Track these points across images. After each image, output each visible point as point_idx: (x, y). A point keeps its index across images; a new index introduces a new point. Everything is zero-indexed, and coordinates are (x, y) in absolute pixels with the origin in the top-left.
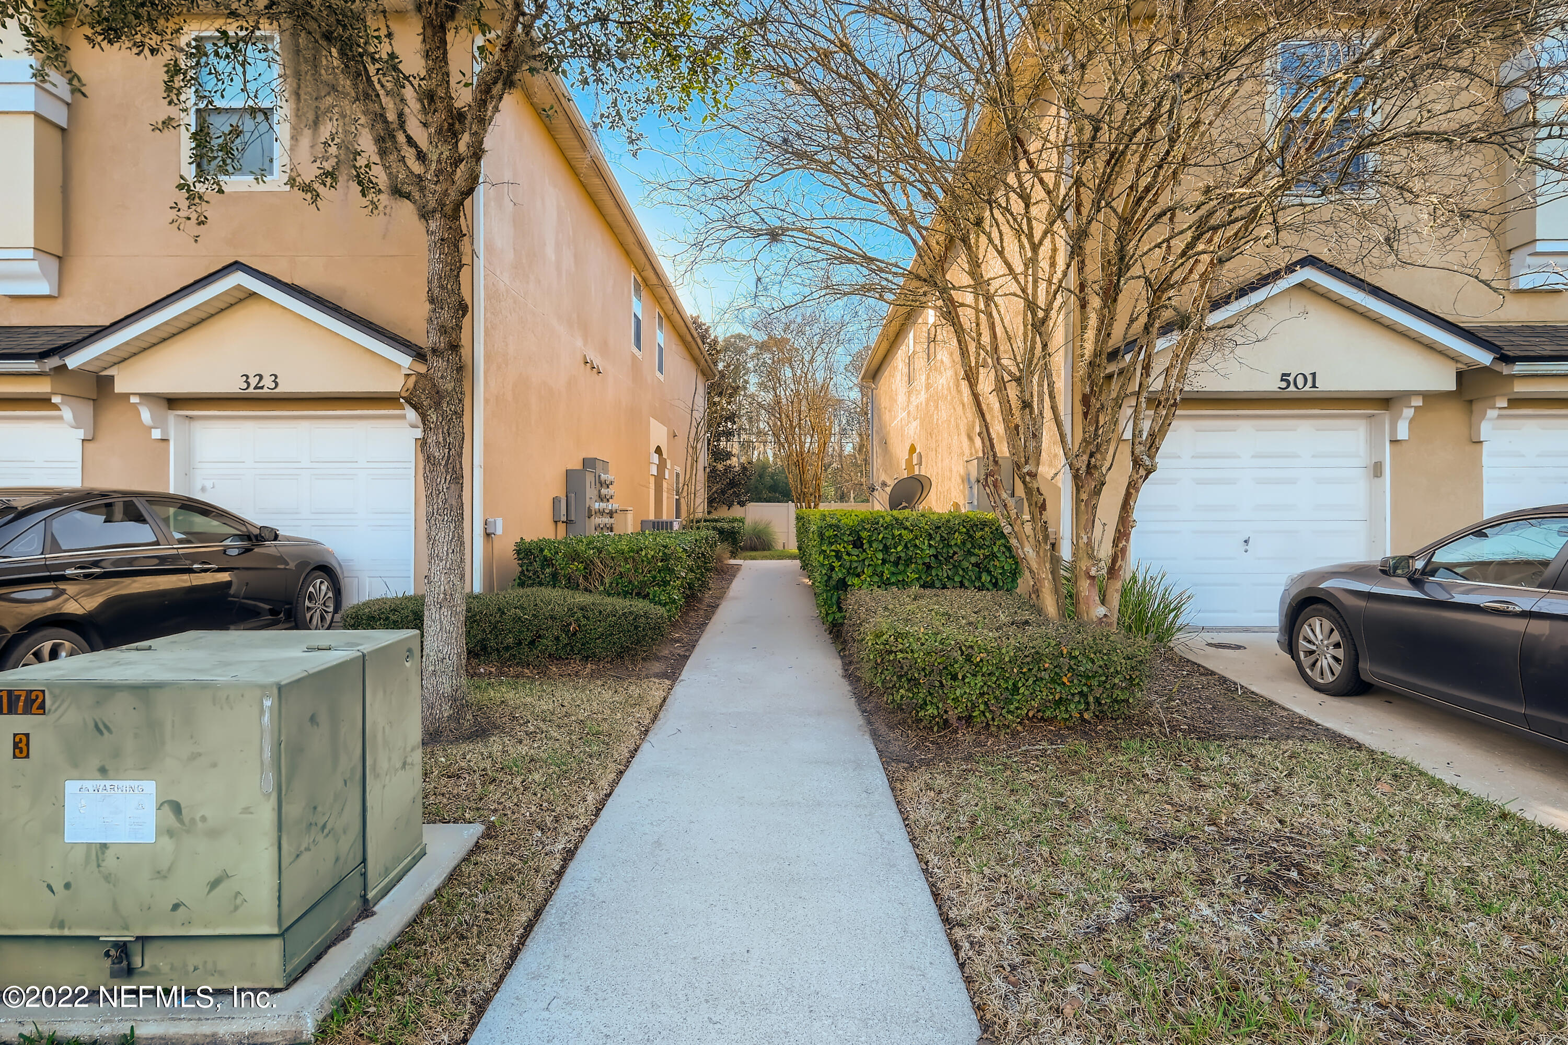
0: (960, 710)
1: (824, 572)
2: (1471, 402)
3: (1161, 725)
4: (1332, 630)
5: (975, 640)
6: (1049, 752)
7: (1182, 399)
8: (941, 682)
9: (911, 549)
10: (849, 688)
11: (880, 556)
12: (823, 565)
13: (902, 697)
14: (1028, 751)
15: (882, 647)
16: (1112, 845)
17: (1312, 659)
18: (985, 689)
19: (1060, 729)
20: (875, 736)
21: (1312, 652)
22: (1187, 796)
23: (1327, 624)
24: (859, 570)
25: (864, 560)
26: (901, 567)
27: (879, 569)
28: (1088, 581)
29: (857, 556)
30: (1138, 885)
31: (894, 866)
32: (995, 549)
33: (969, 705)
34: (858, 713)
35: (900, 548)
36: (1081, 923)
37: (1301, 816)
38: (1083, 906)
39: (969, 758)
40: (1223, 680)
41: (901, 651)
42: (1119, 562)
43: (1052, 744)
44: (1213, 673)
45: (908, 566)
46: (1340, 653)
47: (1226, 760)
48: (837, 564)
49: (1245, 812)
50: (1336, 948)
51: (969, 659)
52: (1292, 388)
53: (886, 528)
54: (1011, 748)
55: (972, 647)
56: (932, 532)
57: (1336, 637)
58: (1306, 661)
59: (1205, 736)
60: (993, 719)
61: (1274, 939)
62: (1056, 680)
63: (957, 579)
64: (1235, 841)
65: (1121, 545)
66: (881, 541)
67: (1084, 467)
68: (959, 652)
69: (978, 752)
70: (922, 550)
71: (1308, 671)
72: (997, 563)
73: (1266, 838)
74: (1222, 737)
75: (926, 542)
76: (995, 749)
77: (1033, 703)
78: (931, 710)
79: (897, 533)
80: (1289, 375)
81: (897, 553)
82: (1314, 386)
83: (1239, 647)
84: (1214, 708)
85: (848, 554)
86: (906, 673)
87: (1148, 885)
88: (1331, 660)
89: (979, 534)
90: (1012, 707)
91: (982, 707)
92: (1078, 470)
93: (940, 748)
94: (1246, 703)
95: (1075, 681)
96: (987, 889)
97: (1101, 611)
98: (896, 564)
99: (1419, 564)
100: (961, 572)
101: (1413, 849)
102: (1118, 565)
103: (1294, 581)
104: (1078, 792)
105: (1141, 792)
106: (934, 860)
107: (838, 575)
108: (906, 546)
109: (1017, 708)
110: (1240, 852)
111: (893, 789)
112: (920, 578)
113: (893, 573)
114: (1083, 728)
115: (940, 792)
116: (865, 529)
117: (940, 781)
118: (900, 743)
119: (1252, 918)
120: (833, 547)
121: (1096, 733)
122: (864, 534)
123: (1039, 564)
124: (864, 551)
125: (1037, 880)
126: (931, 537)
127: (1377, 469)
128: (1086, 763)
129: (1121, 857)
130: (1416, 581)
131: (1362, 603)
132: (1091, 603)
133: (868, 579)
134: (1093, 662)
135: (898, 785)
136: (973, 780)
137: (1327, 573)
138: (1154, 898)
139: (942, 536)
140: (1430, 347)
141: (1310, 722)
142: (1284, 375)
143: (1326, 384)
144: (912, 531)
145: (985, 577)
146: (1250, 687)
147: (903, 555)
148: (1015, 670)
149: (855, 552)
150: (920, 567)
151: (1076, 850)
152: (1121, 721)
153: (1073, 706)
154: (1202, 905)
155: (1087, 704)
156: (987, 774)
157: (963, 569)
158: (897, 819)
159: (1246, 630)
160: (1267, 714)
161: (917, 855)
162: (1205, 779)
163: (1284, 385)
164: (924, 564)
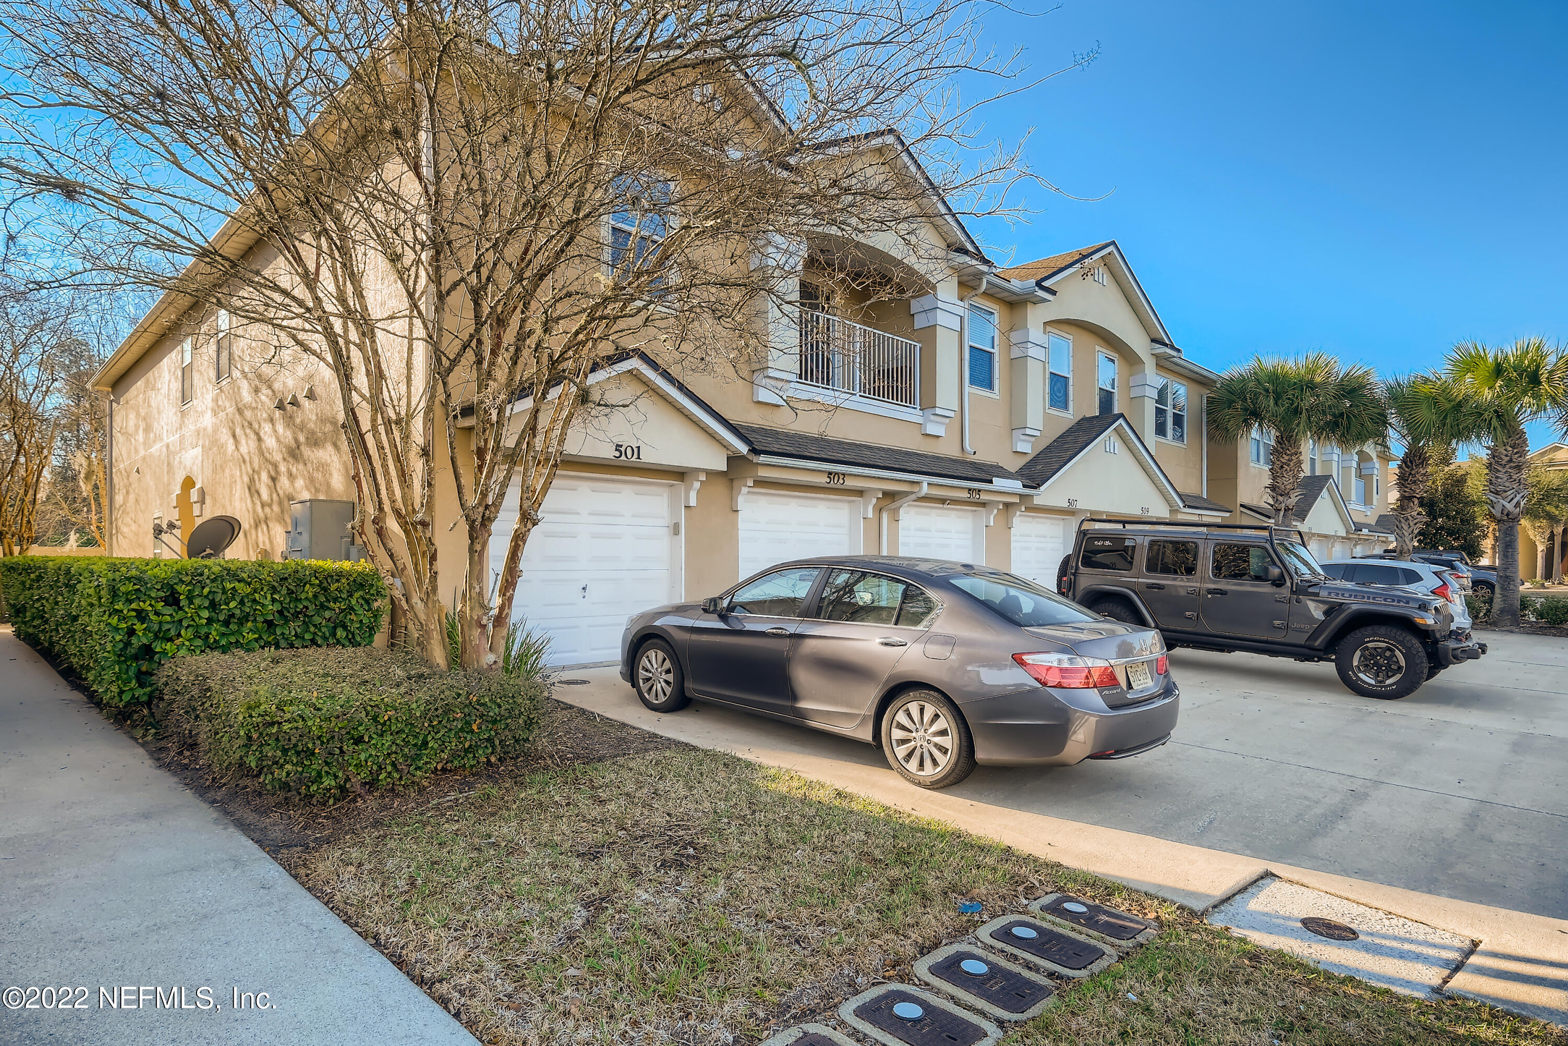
0: (363, 775)
1: (118, 638)
2: (732, 480)
3: (552, 757)
4: (664, 660)
5: (379, 698)
6: (461, 801)
7: (562, 461)
8: (341, 749)
9: (249, 604)
10: (175, 779)
11: (205, 614)
12: (117, 629)
13: (288, 774)
14: (439, 804)
15: (260, 719)
16: (554, 867)
17: (649, 684)
18: (394, 748)
19: (465, 777)
20: (243, 827)
21: (649, 679)
22: (596, 812)
23: (661, 654)
24: (173, 632)
25: (181, 621)
26: (233, 627)
27: (203, 631)
28: (479, 630)
29: (171, 615)
30: (587, 893)
31: (338, 951)
32: (354, 602)
33: (375, 768)
34: (205, 806)
35: (232, 605)
36: (554, 938)
37: (680, 806)
38: (552, 923)
39: (377, 824)
40: (582, 712)
41: (288, 721)
42: (506, 611)
43: (461, 793)
44: (571, 707)
45: (242, 624)
46: (670, 678)
47: (613, 776)
48: (138, 627)
49: (642, 814)
50: (734, 893)
51: (375, 719)
52: (623, 458)
53: (213, 581)
54: (419, 805)
55: (377, 706)
56: (276, 584)
57: (668, 664)
58: (644, 687)
59: (588, 761)
60: (401, 778)
61: (695, 901)
62: (467, 727)
63: (308, 636)
64: (642, 837)
65: (508, 594)
66: (206, 597)
67: (480, 519)
68: (364, 713)
69: (385, 816)
70: (263, 605)
71: (646, 694)
72: (353, 617)
73: (662, 830)
74: (600, 760)
75: (269, 596)
76: (403, 809)
77: (443, 754)
78: (327, 782)
79: (229, 586)
80: (621, 446)
81: (229, 610)
82: (639, 458)
83: (584, 682)
84: (584, 735)
85: (157, 613)
86: (295, 745)
87: (594, 890)
88: (663, 684)
89: (334, 587)
90: (421, 763)
91: (389, 768)
92: (474, 521)
93: (338, 821)
94: (607, 729)
95: (483, 727)
96: (456, 939)
97: (490, 658)
98: (226, 623)
99: (725, 603)
100: (312, 629)
101: (754, 812)
102: (505, 613)
103: (633, 621)
104: (505, 830)
105: (557, 817)
106: (385, 931)
107: (141, 638)
108: (242, 602)
109: (426, 763)
110: (649, 844)
111: (295, 877)
112: (260, 638)
113: (223, 634)
114: (490, 772)
115: (360, 865)
116: (183, 582)
117: (355, 854)
118: (282, 827)
119: (676, 891)
120: (133, 606)
121: (499, 774)
122: (181, 588)
123: (427, 615)
124: (181, 608)
125: (500, 914)
126: (274, 590)
127: (676, 530)
128: (501, 803)
129: (565, 874)
130: (723, 617)
131: (686, 636)
132: (482, 651)
133: (187, 643)
134: (500, 707)
135: (302, 871)
136: (392, 844)
137: (656, 613)
138: (603, 899)
139: (289, 589)
140: (712, 436)
141: (656, 736)
142: (618, 445)
143: (649, 457)
144: (249, 584)
145: (340, 633)
146: (604, 714)
147: (237, 612)
148: (426, 725)
149: (169, 610)
150: (260, 625)
151: (525, 879)
152: (521, 759)
153: (480, 752)
154: (640, 892)
155: (493, 747)
156: (406, 835)
157: (315, 626)
158: (317, 906)
159: (585, 667)
160: (624, 734)
161: (360, 934)
162: (603, 796)
163: (617, 454)
164: (266, 621)
